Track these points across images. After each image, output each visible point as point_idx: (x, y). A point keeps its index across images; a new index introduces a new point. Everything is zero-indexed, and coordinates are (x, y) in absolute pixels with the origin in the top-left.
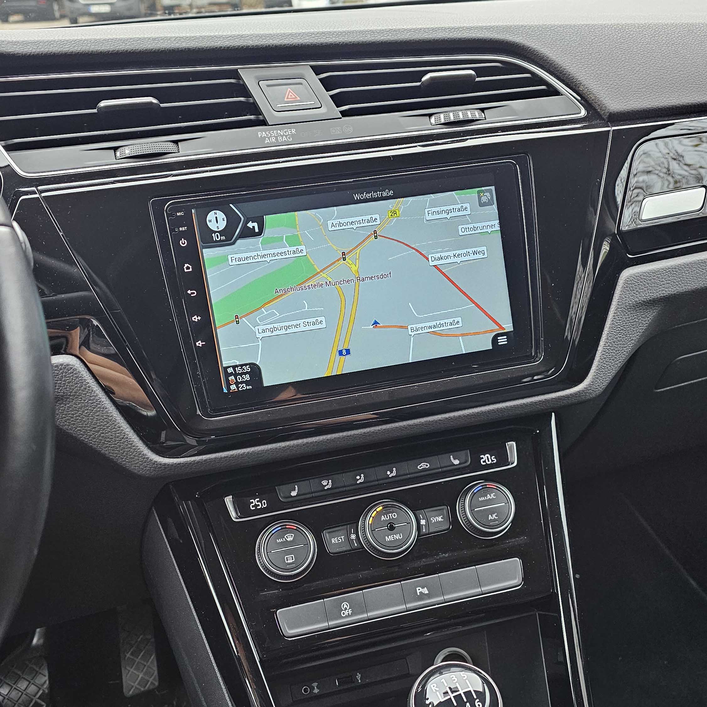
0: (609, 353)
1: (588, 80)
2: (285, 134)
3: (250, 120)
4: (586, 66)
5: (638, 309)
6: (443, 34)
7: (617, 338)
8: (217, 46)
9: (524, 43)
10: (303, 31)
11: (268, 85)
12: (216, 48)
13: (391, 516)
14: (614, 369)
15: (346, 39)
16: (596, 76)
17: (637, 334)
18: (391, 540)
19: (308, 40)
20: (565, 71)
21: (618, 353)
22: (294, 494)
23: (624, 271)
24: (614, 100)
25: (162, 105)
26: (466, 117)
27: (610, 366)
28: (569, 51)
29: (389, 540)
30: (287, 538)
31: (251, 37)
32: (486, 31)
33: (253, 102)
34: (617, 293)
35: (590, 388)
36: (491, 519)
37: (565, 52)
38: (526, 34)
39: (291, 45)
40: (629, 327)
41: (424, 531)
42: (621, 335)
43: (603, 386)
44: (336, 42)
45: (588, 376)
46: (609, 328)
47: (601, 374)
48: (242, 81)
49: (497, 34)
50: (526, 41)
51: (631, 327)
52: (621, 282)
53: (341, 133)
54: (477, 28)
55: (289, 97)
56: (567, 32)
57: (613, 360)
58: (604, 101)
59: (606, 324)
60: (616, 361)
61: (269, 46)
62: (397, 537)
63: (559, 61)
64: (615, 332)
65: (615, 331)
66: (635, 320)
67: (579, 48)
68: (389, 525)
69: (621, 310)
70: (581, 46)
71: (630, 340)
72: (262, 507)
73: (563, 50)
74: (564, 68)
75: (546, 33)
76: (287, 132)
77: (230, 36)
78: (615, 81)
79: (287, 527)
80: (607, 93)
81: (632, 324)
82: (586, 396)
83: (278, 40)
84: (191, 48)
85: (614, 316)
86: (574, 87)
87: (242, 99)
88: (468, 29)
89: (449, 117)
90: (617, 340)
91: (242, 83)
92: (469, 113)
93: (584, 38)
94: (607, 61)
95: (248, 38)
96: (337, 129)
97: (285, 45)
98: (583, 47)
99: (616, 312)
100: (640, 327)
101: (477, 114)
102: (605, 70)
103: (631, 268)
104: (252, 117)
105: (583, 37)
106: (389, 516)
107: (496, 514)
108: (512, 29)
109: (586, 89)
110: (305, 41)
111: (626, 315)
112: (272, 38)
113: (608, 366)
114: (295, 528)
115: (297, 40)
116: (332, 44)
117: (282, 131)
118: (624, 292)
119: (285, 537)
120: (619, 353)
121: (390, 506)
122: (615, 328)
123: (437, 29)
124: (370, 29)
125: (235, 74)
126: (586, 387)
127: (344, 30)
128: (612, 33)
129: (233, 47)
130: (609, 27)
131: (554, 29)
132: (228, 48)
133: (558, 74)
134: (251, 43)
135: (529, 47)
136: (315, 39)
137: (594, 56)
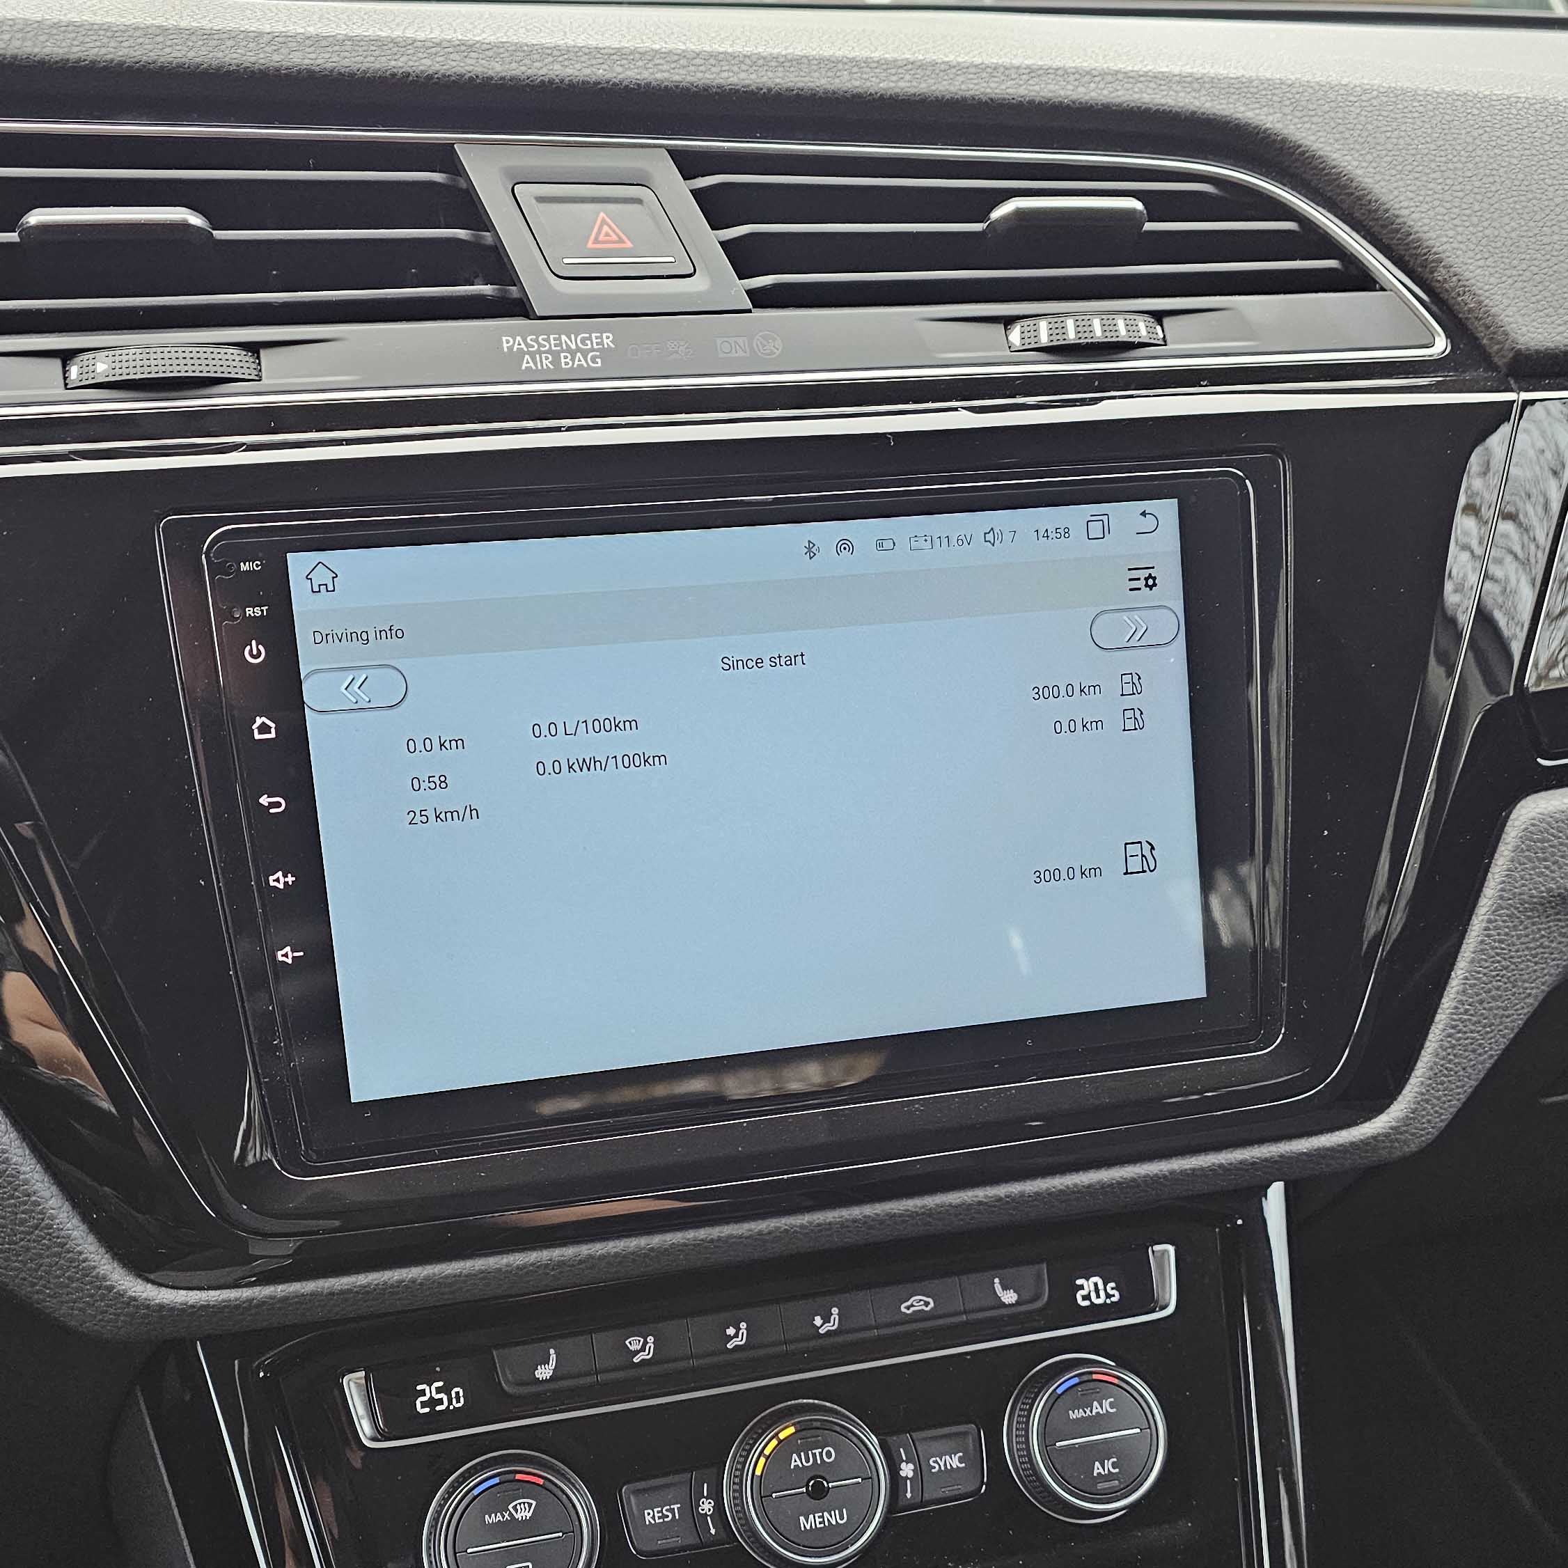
0: (1466, 1033)
1: (1459, 252)
2: (580, 345)
3: (480, 298)
4: (1457, 210)
5: (1551, 911)
6: (1057, 87)
7: (1489, 991)
8: (395, 70)
9: (1286, 131)
10: (657, 47)
11: (541, 197)
12: (393, 75)
13: (818, 1454)
14: (1473, 1077)
15: (778, 80)
16: (1484, 242)
17: (1543, 980)
18: (814, 1527)
19: (666, 75)
20: (1398, 221)
21: (1488, 1033)
22: (544, 1372)
23: (1523, 803)
24: (1530, 316)
25: (219, 234)
26: (1112, 334)
27: (1464, 1069)
28: (1410, 164)
29: (808, 1527)
30: (516, 1511)
31: (502, 50)
32: (1179, 88)
33: (492, 243)
34: (1500, 863)
35: (1405, 1128)
36: (1099, 1474)
37: (1399, 168)
38: (1291, 108)
39: (614, 84)
40: (1523, 961)
41: (909, 1495)
42: (1501, 984)
43: (1441, 1121)
44: (749, 86)
45: (1404, 1092)
46: (1472, 961)
47: (1438, 1091)
48: (466, 181)
49: (1212, 100)
50: (1292, 127)
51: (1528, 960)
52: (1513, 834)
53: (748, 355)
54: (1155, 77)
55: (601, 237)
56: (1405, 110)
57: (1474, 1051)
58: (1500, 318)
59: (1462, 950)
60: (1480, 1055)
61: (551, 82)
62: (833, 1518)
63: (1384, 194)
64: (1485, 974)
65: (1485, 971)
66: (1541, 941)
67: (1438, 159)
68: (810, 1484)
69: (1509, 912)
70: (1442, 153)
71: (1523, 996)
72: (451, 1407)
73: (1395, 162)
74: (1397, 212)
75: (1347, 109)
76: (589, 342)
77: (438, 44)
78: (1536, 263)
79: (518, 1476)
80: (1511, 293)
81: (1533, 952)
82: (1393, 1150)
83: (578, 66)
84: (317, 69)
85: (1487, 929)
86: (1419, 269)
87: (461, 233)
88: (1131, 80)
89: (1064, 331)
90: (1491, 997)
91: (463, 184)
92: (1121, 324)
93: (1453, 131)
94: (1515, 202)
95: (490, 53)
96: (735, 342)
97: (599, 83)
98: (1450, 157)
99: (1492, 917)
100: (1554, 960)
101: (1142, 326)
102: (1508, 228)
103: (1543, 794)
104: (487, 289)
105: (1450, 128)
106: (814, 1455)
107: (1115, 1460)
108: (1255, 90)
109: (1454, 279)
110: (659, 76)
111: (1521, 928)
112: (560, 59)
113: (1459, 1068)
114: (541, 1482)
115: (636, 70)
116: (737, 91)
117: (573, 336)
118: (1520, 864)
119: (510, 1507)
120: (1492, 1032)
121: (818, 1424)
122: (1487, 965)
123: (1040, 72)
124: (850, 56)
125: (446, 158)
126: (1394, 1124)
127: (776, 51)
128: (1529, 125)
129: (444, 76)
130: (1520, 105)
131: (1369, 100)
132: (430, 77)
133: (1376, 229)
134: (498, 68)
135: (1300, 146)
136: (689, 72)
137: (1478, 184)
